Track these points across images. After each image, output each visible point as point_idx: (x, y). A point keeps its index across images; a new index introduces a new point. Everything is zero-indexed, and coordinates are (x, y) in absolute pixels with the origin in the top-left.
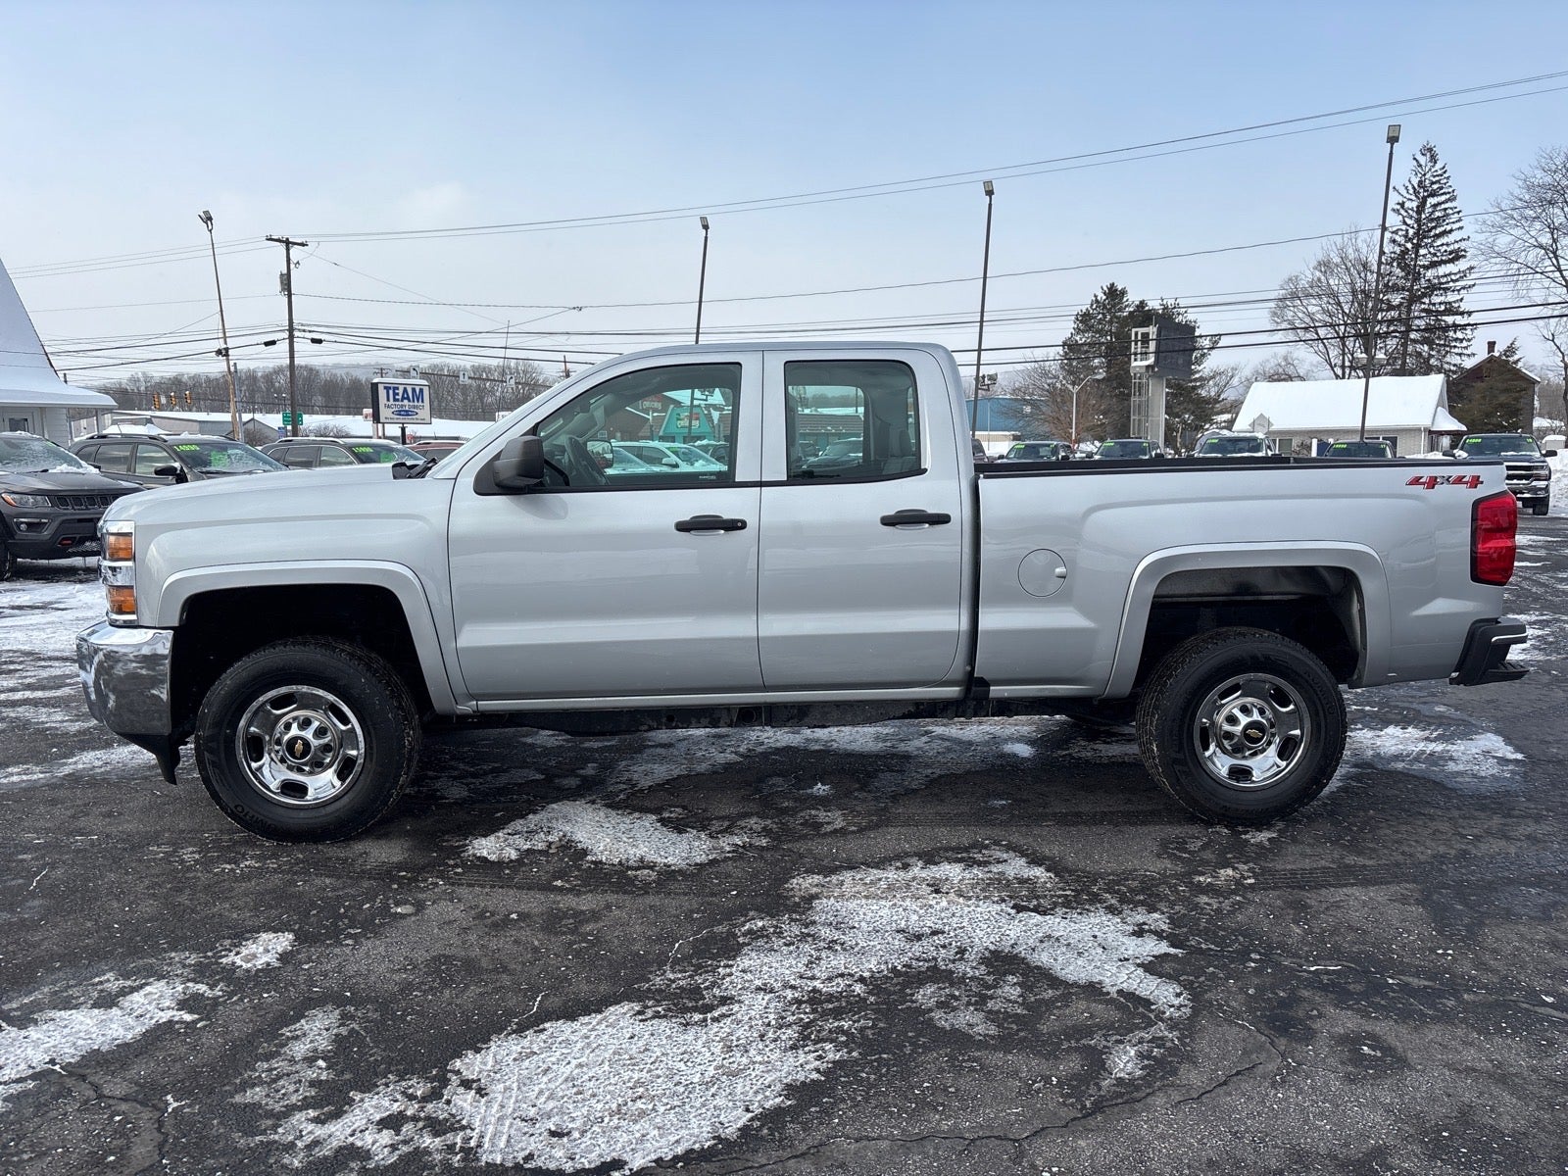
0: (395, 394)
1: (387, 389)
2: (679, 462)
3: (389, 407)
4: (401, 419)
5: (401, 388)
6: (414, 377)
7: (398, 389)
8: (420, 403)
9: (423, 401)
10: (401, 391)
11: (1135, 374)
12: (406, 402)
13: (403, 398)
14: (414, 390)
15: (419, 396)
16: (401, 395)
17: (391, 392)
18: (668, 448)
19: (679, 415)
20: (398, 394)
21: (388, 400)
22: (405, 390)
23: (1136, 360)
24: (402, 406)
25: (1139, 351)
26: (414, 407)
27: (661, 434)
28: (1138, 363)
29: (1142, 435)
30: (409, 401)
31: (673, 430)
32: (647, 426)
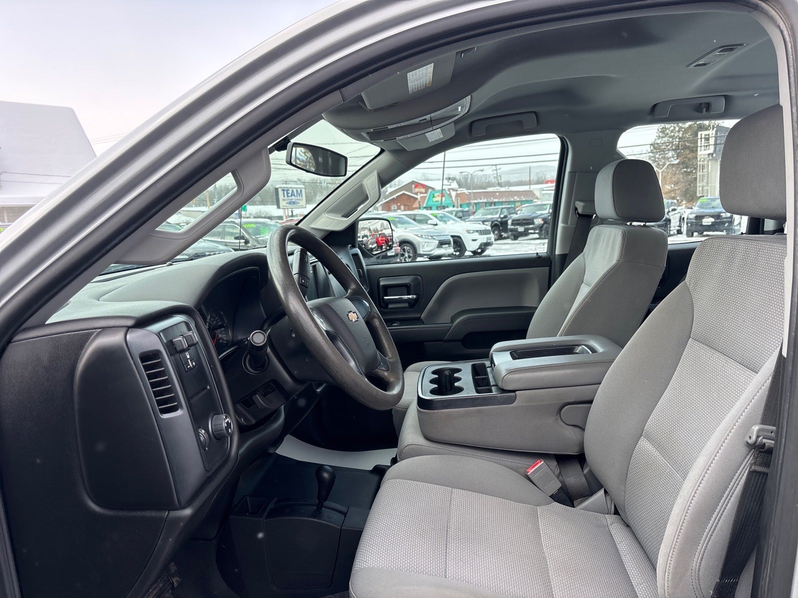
0: (288, 193)
1: (284, 190)
2: (438, 222)
3: (285, 200)
4: (291, 206)
5: (291, 190)
6: (299, 184)
7: (288, 190)
8: (301, 197)
9: (302, 196)
10: (290, 192)
11: (701, 159)
12: (293, 197)
13: (292, 195)
14: (297, 191)
15: (300, 194)
16: (291, 193)
17: (285, 192)
18: (432, 214)
19: (434, 195)
20: (289, 193)
21: (284, 196)
22: (293, 191)
23: (701, 151)
24: (291, 199)
25: (703, 145)
26: (298, 200)
27: (425, 205)
28: (703, 152)
29: (705, 194)
30: (295, 197)
31: (431, 203)
32: (417, 202)
